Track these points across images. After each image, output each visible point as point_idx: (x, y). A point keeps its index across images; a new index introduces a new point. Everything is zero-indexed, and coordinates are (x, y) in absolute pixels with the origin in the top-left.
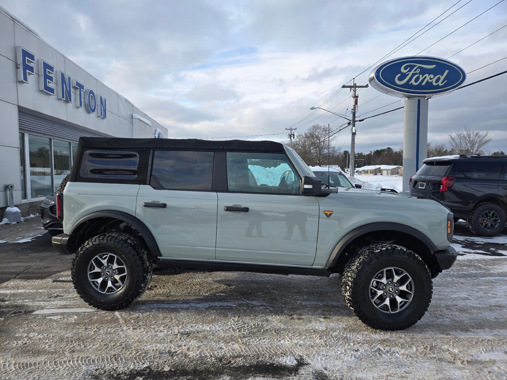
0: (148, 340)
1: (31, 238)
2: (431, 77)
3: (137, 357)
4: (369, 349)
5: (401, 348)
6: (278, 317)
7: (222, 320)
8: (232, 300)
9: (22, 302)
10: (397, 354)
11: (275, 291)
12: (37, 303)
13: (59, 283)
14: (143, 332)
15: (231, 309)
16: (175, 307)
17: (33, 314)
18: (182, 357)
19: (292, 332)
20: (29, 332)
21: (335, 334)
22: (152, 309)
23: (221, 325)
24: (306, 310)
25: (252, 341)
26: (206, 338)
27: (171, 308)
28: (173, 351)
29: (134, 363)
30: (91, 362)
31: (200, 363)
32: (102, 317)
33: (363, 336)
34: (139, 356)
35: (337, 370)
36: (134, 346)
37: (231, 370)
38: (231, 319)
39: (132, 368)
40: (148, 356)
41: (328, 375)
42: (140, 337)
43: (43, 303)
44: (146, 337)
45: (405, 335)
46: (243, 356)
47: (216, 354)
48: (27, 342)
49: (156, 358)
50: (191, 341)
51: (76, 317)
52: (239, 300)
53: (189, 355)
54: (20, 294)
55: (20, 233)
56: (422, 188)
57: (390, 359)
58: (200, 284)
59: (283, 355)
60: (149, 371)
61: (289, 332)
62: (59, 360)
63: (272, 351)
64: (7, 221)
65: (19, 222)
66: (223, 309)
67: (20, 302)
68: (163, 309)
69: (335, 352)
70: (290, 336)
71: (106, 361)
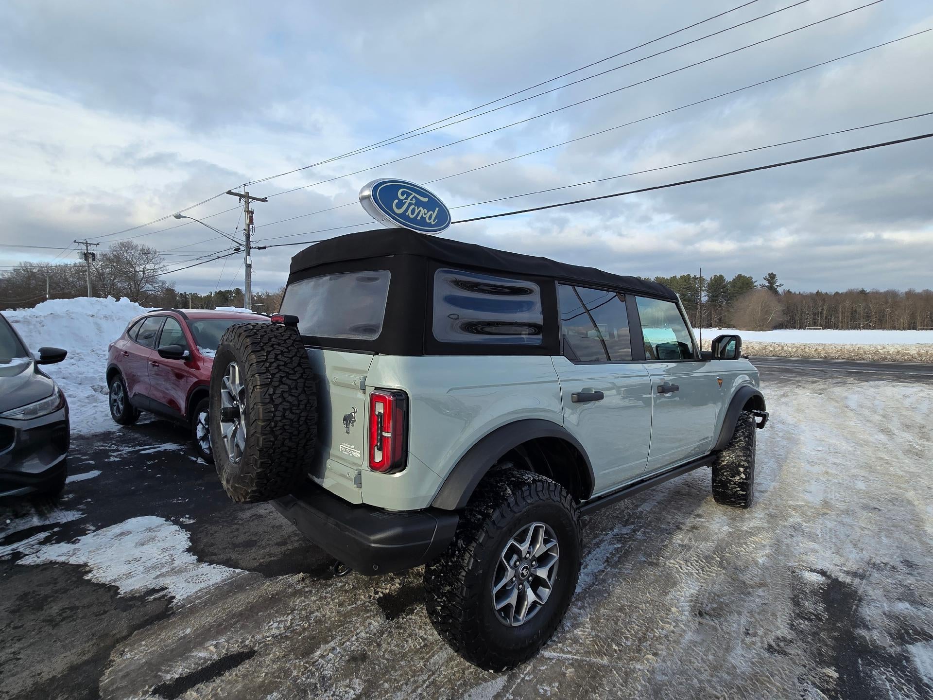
2: (425, 212)
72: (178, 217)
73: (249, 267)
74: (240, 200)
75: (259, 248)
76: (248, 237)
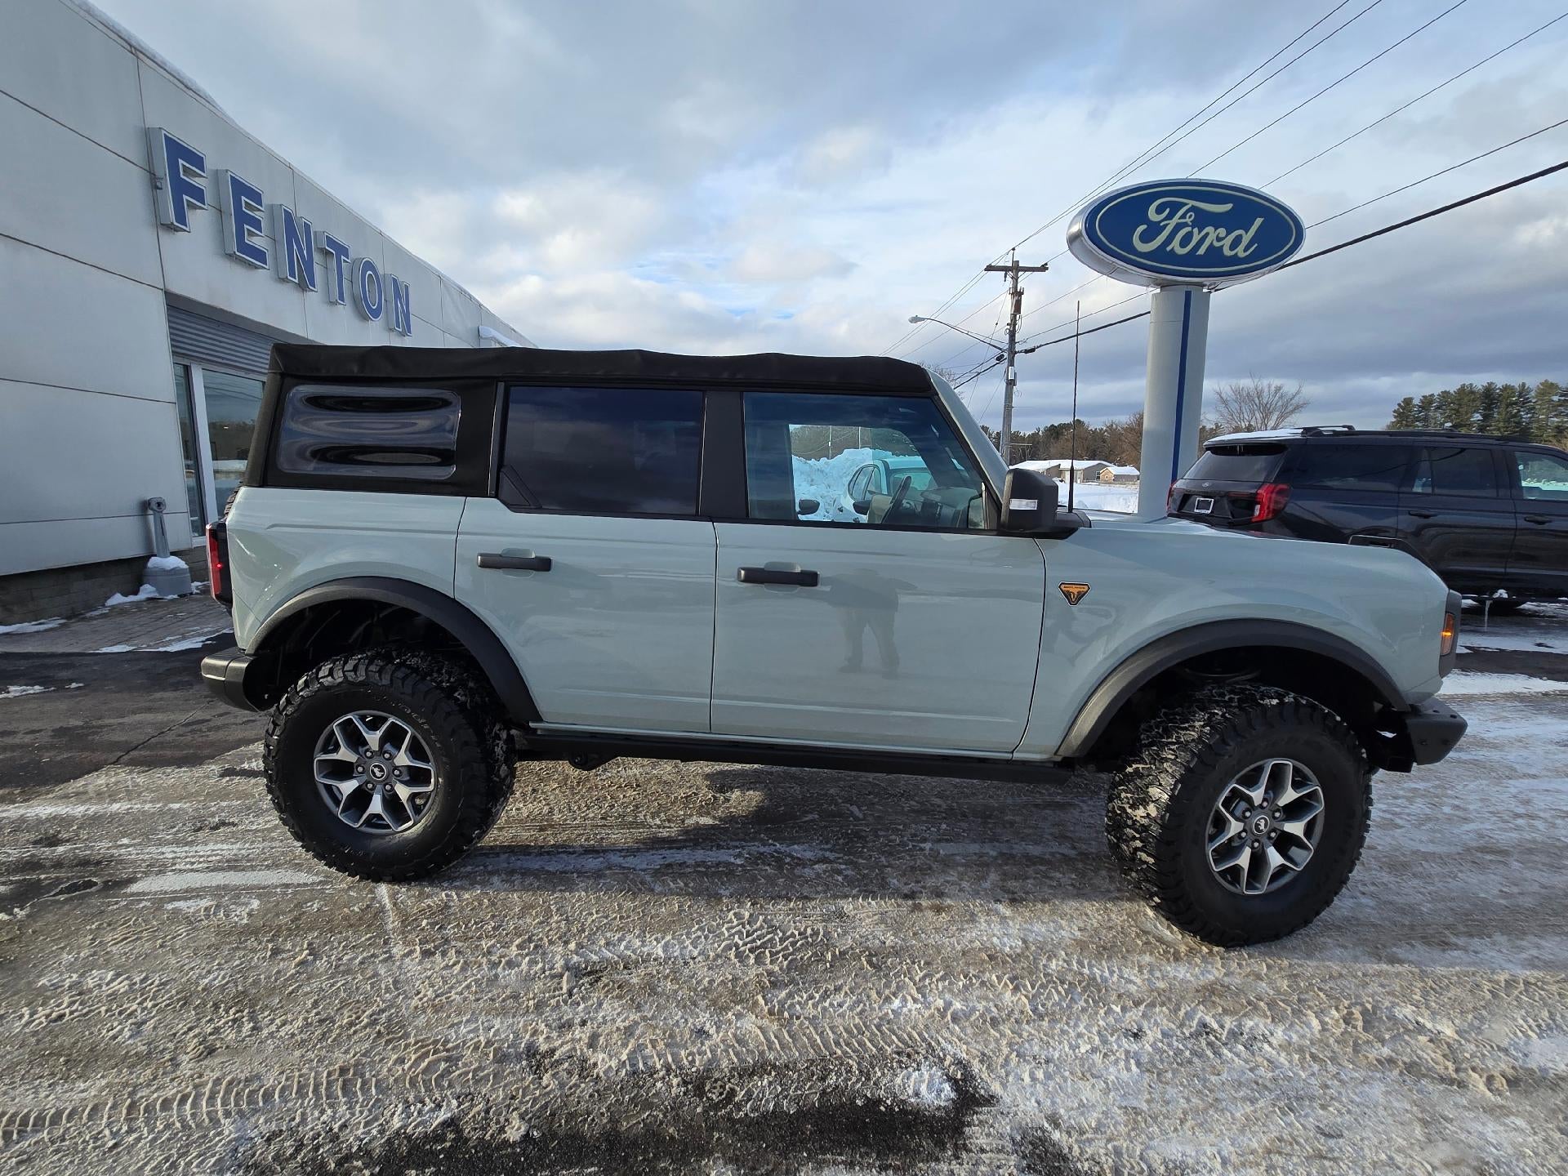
0: (465, 999)
1: (204, 638)
2: (1220, 236)
3: (418, 1075)
4: (1173, 1027)
5: (1273, 1020)
6: (873, 903)
7: (703, 916)
8: (732, 840)
9: (108, 848)
10: (1266, 1046)
11: (854, 809)
12: (153, 849)
13: (237, 779)
14: (454, 965)
15: (727, 873)
16: (560, 867)
17: (129, 890)
18: (570, 1073)
19: (922, 963)
20: (87, 967)
21: (1057, 965)
22: (492, 873)
23: (699, 937)
24: (953, 876)
25: (799, 1003)
26: (653, 991)
27: (548, 871)
28: (544, 1047)
29: (406, 1101)
30: (258, 1103)
31: (632, 1100)
32: (335, 904)
33: (1142, 973)
34: (424, 1071)
35: (1093, 1126)
36: (416, 1027)
37: (736, 1132)
38: (729, 911)
39: (398, 1125)
40: (458, 1072)
41: (1066, 1151)
42: (440, 988)
43: (169, 850)
44: (460, 989)
45: (1269, 967)
46: (774, 1067)
47: (685, 1061)
48: (67, 1011)
49: (481, 1079)
50: (604, 1005)
51: (255, 904)
52: (754, 839)
53: (595, 1064)
54: (113, 816)
55: (180, 623)
56: (1203, 511)
57: (1251, 1070)
58: (638, 786)
59: (905, 1059)
60: (454, 1139)
61: (914, 963)
62: (148, 1097)
63: (868, 1044)
64: (150, 592)
65: (185, 595)
66: (705, 874)
67: (102, 847)
68: (525, 873)
69: (1071, 1047)
70: (917, 979)
71: (310, 1095)
72: (915, 320)
73: (1011, 383)
74: (1005, 277)
75: (1027, 352)
76: (1012, 334)
